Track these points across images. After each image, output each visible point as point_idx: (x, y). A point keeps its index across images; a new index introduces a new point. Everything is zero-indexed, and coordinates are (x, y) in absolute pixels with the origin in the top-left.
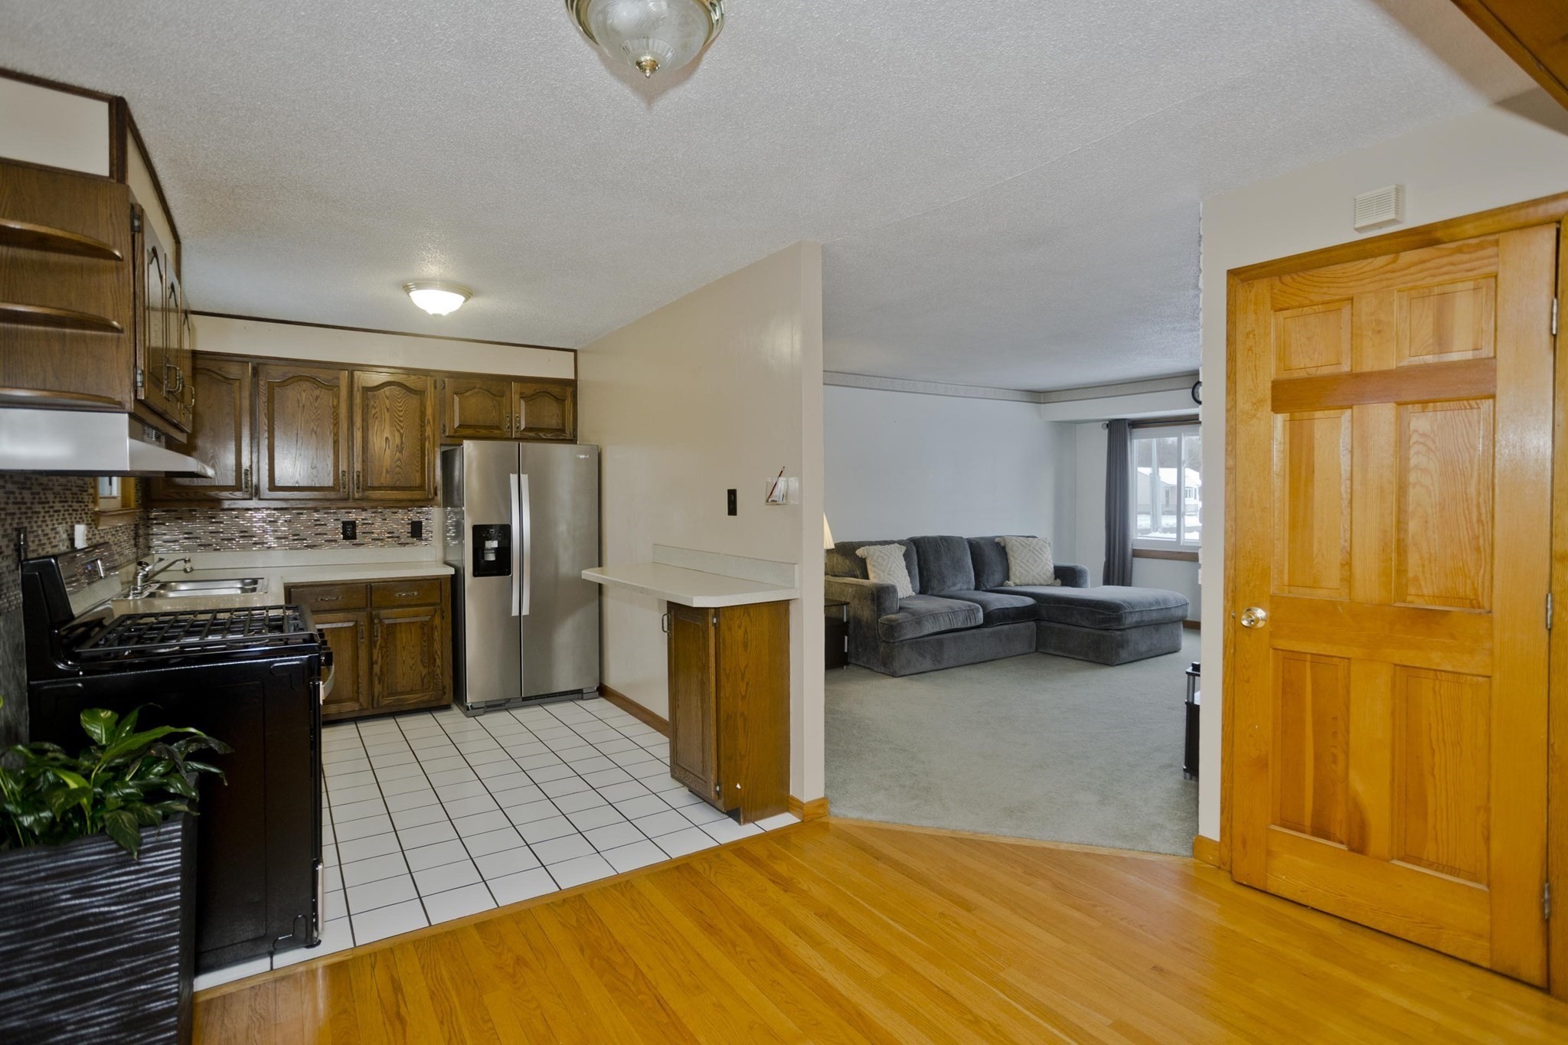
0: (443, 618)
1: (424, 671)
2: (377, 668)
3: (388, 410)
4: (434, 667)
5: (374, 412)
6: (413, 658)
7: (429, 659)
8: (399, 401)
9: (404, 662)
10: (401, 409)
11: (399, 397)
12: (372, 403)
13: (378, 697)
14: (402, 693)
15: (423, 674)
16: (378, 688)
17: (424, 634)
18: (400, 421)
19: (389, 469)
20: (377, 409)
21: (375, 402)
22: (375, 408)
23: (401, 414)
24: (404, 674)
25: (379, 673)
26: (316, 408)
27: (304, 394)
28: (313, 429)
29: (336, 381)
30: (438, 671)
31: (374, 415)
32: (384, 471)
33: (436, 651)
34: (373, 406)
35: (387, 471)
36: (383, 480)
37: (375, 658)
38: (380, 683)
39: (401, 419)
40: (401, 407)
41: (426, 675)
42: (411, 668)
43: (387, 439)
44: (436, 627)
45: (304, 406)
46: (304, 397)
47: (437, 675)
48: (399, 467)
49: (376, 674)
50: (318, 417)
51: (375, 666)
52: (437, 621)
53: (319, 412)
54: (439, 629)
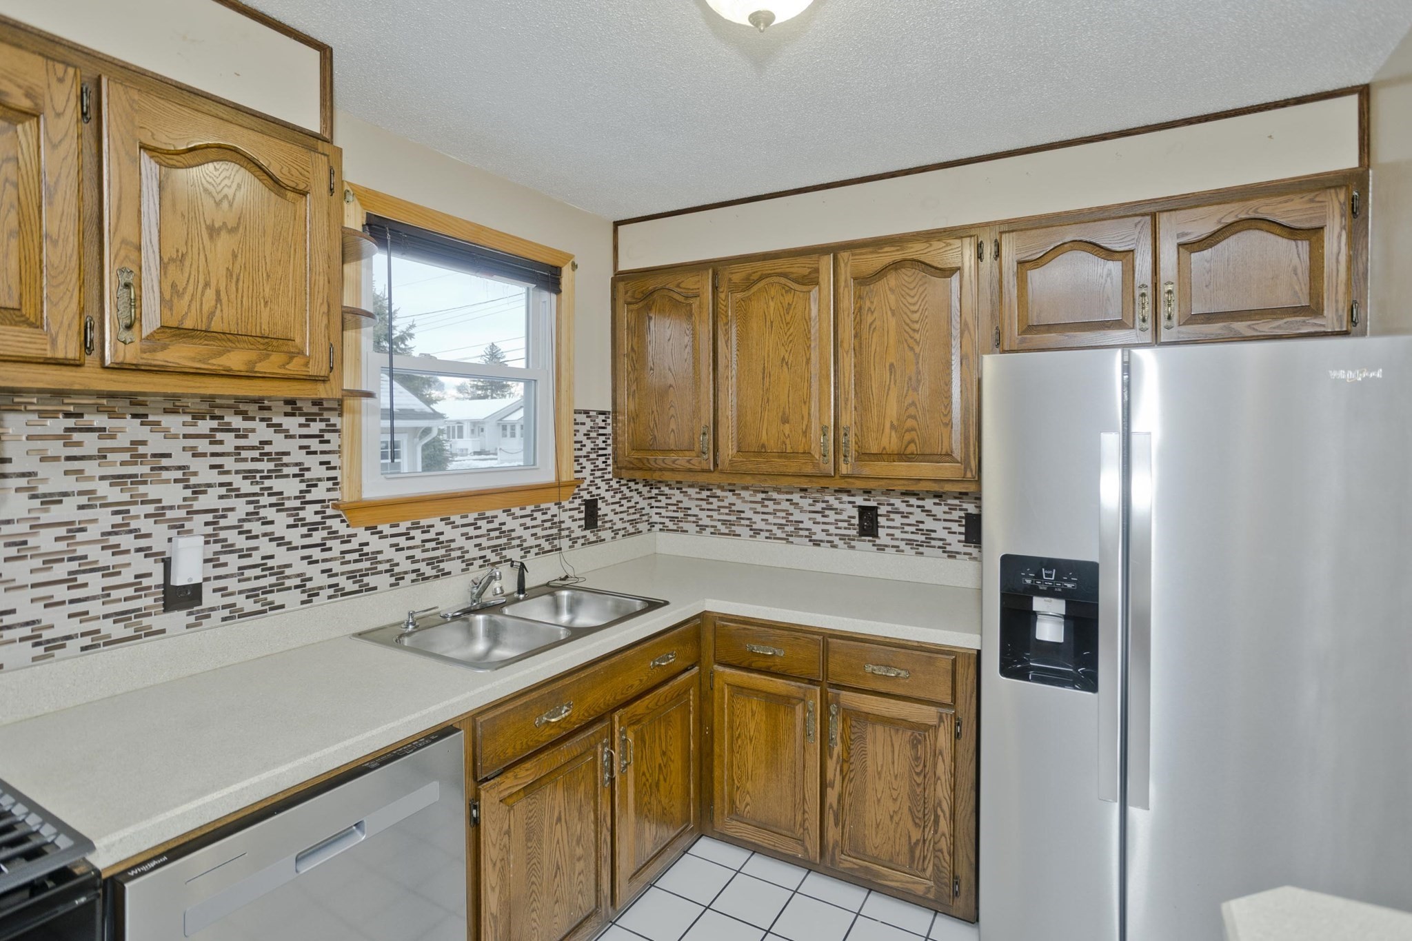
0: (958, 736)
1: (916, 835)
2: (832, 796)
3: (893, 314)
4: (936, 832)
5: (870, 319)
6: (895, 800)
7: (923, 812)
8: (912, 293)
9: (879, 801)
10: (913, 308)
11: (912, 286)
12: (868, 304)
13: (834, 848)
14: (876, 860)
15: (914, 840)
16: (832, 834)
17: (917, 759)
18: (914, 330)
19: (895, 423)
20: (876, 314)
21: (872, 303)
22: (872, 313)
23: (916, 317)
24: (878, 826)
25: (835, 805)
26: (787, 324)
27: (772, 304)
28: (783, 359)
29: (816, 275)
30: (944, 844)
31: (871, 325)
32: (888, 425)
33: (940, 804)
34: (869, 309)
35: (892, 426)
36: (885, 442)
37: (830, 775)
38: (836, 824)
39: (916, 326)
40: (914, 304)
41: (918, 841)
42: (892, 817)
43: (892, 365)
44: (941, 753)
45: (772, 322)
46: (772, 308)
47: (941, 851)
48: (914, 417)
49: (831, 807)
50: (790, 338)
51: (829, 790)
52: (944, 739)
53: (791, 330)
54: (948, 759)
